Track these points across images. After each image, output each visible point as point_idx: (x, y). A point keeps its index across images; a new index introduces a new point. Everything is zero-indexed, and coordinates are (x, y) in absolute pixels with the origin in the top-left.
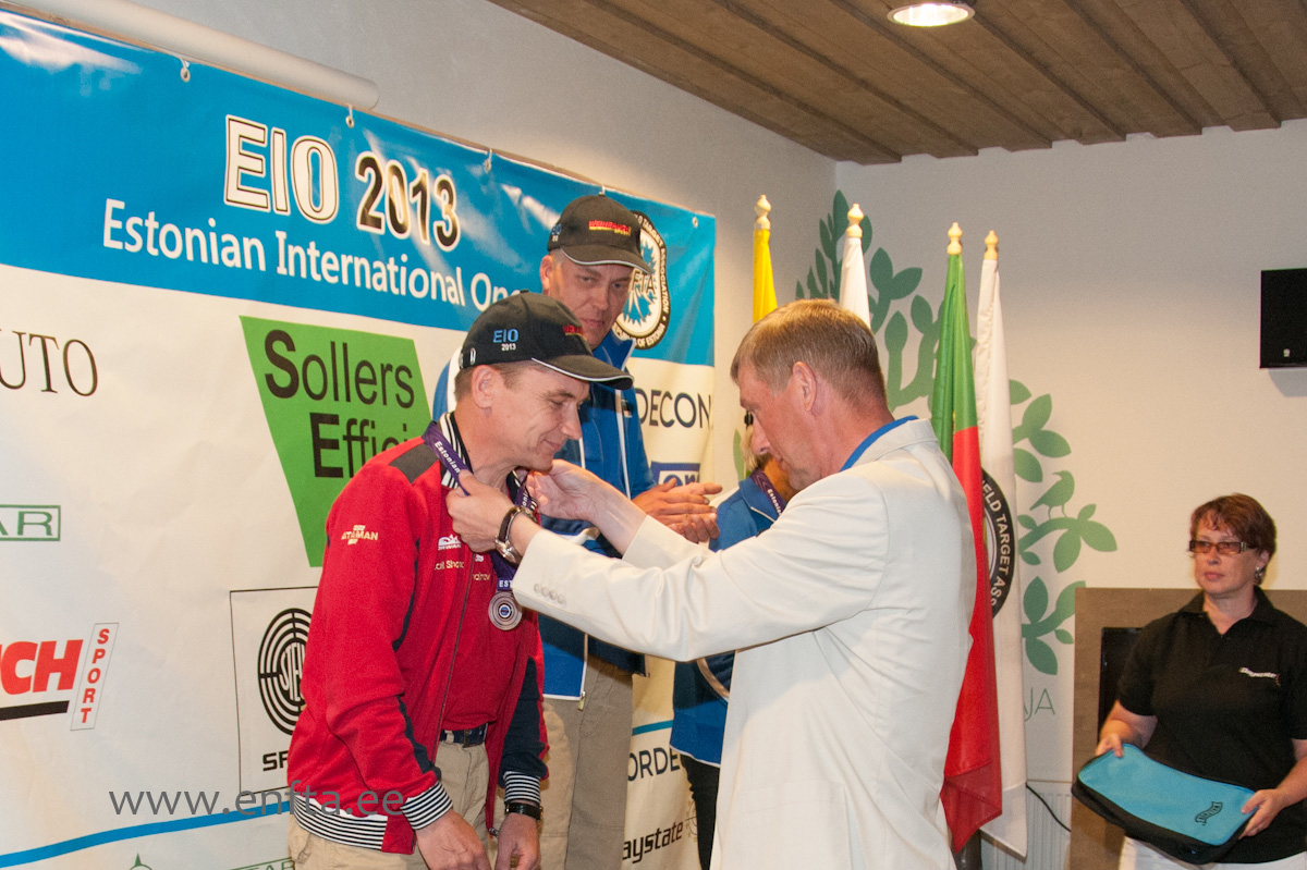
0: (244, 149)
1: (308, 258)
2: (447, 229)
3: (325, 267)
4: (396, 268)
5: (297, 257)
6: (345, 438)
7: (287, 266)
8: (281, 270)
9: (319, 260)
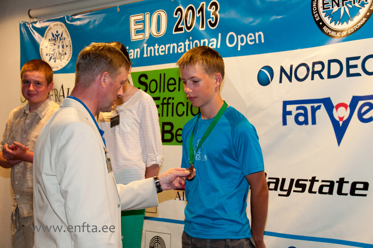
0: (136, 23)
1: (155, 49)
2: (213, 21)
3: (160, 50)
4: (189, 43)
5: (151, 50)
6: (161, 104)
7: (147, 54)
8: (145, 56)
9: (158, 49)
